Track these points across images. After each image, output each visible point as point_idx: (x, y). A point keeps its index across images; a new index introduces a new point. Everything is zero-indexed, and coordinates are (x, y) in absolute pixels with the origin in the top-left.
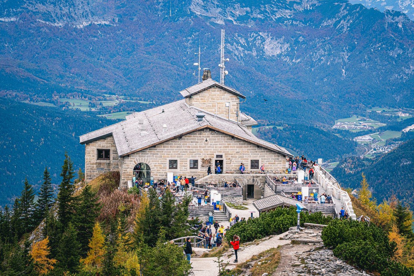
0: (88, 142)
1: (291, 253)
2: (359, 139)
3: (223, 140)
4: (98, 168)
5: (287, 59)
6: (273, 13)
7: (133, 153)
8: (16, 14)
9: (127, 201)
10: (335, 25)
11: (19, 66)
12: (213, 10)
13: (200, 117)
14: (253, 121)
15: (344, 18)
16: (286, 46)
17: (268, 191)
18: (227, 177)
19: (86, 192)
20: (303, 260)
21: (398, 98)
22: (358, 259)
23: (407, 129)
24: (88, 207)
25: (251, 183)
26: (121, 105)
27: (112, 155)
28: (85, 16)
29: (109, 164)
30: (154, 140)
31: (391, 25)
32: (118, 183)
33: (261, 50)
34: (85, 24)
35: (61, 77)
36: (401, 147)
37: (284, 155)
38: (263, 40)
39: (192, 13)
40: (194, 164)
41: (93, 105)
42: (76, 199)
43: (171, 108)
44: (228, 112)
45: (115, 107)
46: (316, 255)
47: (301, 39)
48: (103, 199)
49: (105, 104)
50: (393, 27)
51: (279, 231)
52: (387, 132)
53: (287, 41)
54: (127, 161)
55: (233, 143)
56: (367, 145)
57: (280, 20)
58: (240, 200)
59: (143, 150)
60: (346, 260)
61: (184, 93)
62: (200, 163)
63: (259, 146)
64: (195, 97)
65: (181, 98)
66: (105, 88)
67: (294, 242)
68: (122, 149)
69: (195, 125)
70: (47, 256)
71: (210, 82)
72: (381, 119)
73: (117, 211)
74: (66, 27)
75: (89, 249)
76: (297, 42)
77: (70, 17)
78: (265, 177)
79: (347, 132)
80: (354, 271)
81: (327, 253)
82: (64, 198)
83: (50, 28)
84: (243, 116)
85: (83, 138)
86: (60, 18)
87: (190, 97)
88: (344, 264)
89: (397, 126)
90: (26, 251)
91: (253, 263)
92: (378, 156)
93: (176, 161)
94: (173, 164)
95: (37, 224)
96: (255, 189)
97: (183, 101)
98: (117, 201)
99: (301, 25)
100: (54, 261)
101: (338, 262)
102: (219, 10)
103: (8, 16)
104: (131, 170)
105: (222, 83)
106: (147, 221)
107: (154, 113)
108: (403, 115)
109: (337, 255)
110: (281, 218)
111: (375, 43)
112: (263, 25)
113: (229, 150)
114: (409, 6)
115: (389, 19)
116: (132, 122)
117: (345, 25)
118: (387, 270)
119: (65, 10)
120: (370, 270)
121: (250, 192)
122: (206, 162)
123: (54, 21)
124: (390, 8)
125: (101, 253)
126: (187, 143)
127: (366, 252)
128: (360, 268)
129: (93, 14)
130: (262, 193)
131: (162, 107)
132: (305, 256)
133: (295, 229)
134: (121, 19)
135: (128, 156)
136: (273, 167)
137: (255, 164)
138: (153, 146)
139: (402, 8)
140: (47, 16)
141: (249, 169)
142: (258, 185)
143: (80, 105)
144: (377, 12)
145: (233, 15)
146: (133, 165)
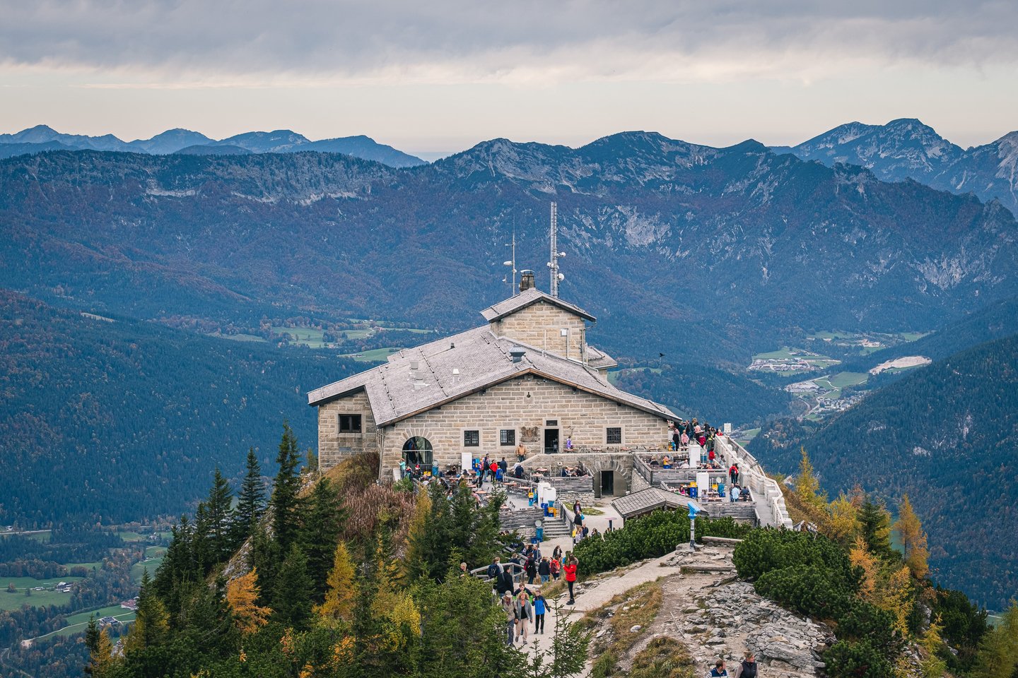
0: (323, 404)
1: (682, 589)
2: (794, 388)
3: (559, 396)
4: (341, 447)
5: (666, 252)
6: (640, 171)
7: (402, 420)
8: (195, 184)
9: (393, 503)
10: (749, 190)
11: (202, 273)
12: (535, 168)
13: (517, 356)
14: (608, 360)
15: (763, 178)
16: (664, 228)
17: (638, 482)
18: (564, 458)
20: (702, 601)
21: (861, 316)
22: (798, 598)
23: (878, 369)
24: (325, 515)
25: (607, 467)
26: (379, 336)
27: (364, 425)
28: (315, 184)
29: (360, 440)
30: (439, 397)
31: (845, 189)
32: (375, 473)
33: (620, 237)
34: (314, 198)
35: (275, 290)
36: (867, 400)
37: (664, 419)
38: (624, 219)
39: (500, 175)
40: (509, 437)
41: (330, 339)
42: (303, 501)
43: (466, 340)
44: (565, 344)
45: (368, 341)
46: (723, 593)
47: (690, 216)
48: (350, 501)
49: (352, 335)
50: (849, 191)
51: (659, 552)
52: (843, 375)
53: (664, 220)
54: (391, 434)
55: (575, 399)
56: (808, 397)
57: (654, 184)
58: (590, 498)
59: (418, 415)
60: (778, 599)
61: (488, 314)
62: (518, 436)
63: (620, 404)
64: (507, 321)
65: (483, 322)
66: (350, 307)
67: (685, 571)
68: (383, 413)
69: (509, 369)
70: (256, 603)
71: (533, 294)
72: (831, 351)
73: (376, 522)
74: (282, 203)
75: (329, 587)
76: (682, 222)
77: (287, 185)
78: (633, 458)
79: (773, 375)
80: (792, 619)
81: (744, 589)
82: (284, 500)
83: (255, 206)
84: (591, 352)
85: (314, 396)
86: (271, 189)
87: (498, 320)
88: (773, 608)
89: (859, 364)
90: (219, 595)
91: (614, 608)
92: (829, 416)
93: (476, 433)
94: (471, 438)
95: (236, 546)
96: (616, 478)
97: (488, 327)
98: (374, 504)
99: (689, 192)
100: (267, 610)
101: (764, 604)
102: (547, 168)
103: (182, 187)
104: (398, 450)
105: (553, 296)
106: (428, 539)
107: (437, 350)
108: (870, 345)
109: (762, 592)
110: (662, 528)
111: (818, 221)
112: (622, 193)
113: (568, 411)
114: (876, 156)
115: (841, 179)
116: (401, 364)
117: (765, 191)
118: (848, 617)
119: (280, 175)
120: (818, 616)
121: (607, 484)
122: (530, 433)
123: (261, 194)
124: (842, 160)
125: (349, 596)
126: (494, 401)
127: (812, 586)
128: (802, 613)
129: (327, 180)
130: (627, 485)
131: (450, 339)
132: (704, 594)
133: (686, 547)
134: (377, 188)
135: (392, 425)
136: (646, 440)
137: (614, 435)
138: (438, 407)
139: (864, 159)
140: (249, 186)
141: (604, 444)
142: (620, 471)
143: (308, 338)
144: (820, 168)
145: (570, 178)
146: (401, 441)
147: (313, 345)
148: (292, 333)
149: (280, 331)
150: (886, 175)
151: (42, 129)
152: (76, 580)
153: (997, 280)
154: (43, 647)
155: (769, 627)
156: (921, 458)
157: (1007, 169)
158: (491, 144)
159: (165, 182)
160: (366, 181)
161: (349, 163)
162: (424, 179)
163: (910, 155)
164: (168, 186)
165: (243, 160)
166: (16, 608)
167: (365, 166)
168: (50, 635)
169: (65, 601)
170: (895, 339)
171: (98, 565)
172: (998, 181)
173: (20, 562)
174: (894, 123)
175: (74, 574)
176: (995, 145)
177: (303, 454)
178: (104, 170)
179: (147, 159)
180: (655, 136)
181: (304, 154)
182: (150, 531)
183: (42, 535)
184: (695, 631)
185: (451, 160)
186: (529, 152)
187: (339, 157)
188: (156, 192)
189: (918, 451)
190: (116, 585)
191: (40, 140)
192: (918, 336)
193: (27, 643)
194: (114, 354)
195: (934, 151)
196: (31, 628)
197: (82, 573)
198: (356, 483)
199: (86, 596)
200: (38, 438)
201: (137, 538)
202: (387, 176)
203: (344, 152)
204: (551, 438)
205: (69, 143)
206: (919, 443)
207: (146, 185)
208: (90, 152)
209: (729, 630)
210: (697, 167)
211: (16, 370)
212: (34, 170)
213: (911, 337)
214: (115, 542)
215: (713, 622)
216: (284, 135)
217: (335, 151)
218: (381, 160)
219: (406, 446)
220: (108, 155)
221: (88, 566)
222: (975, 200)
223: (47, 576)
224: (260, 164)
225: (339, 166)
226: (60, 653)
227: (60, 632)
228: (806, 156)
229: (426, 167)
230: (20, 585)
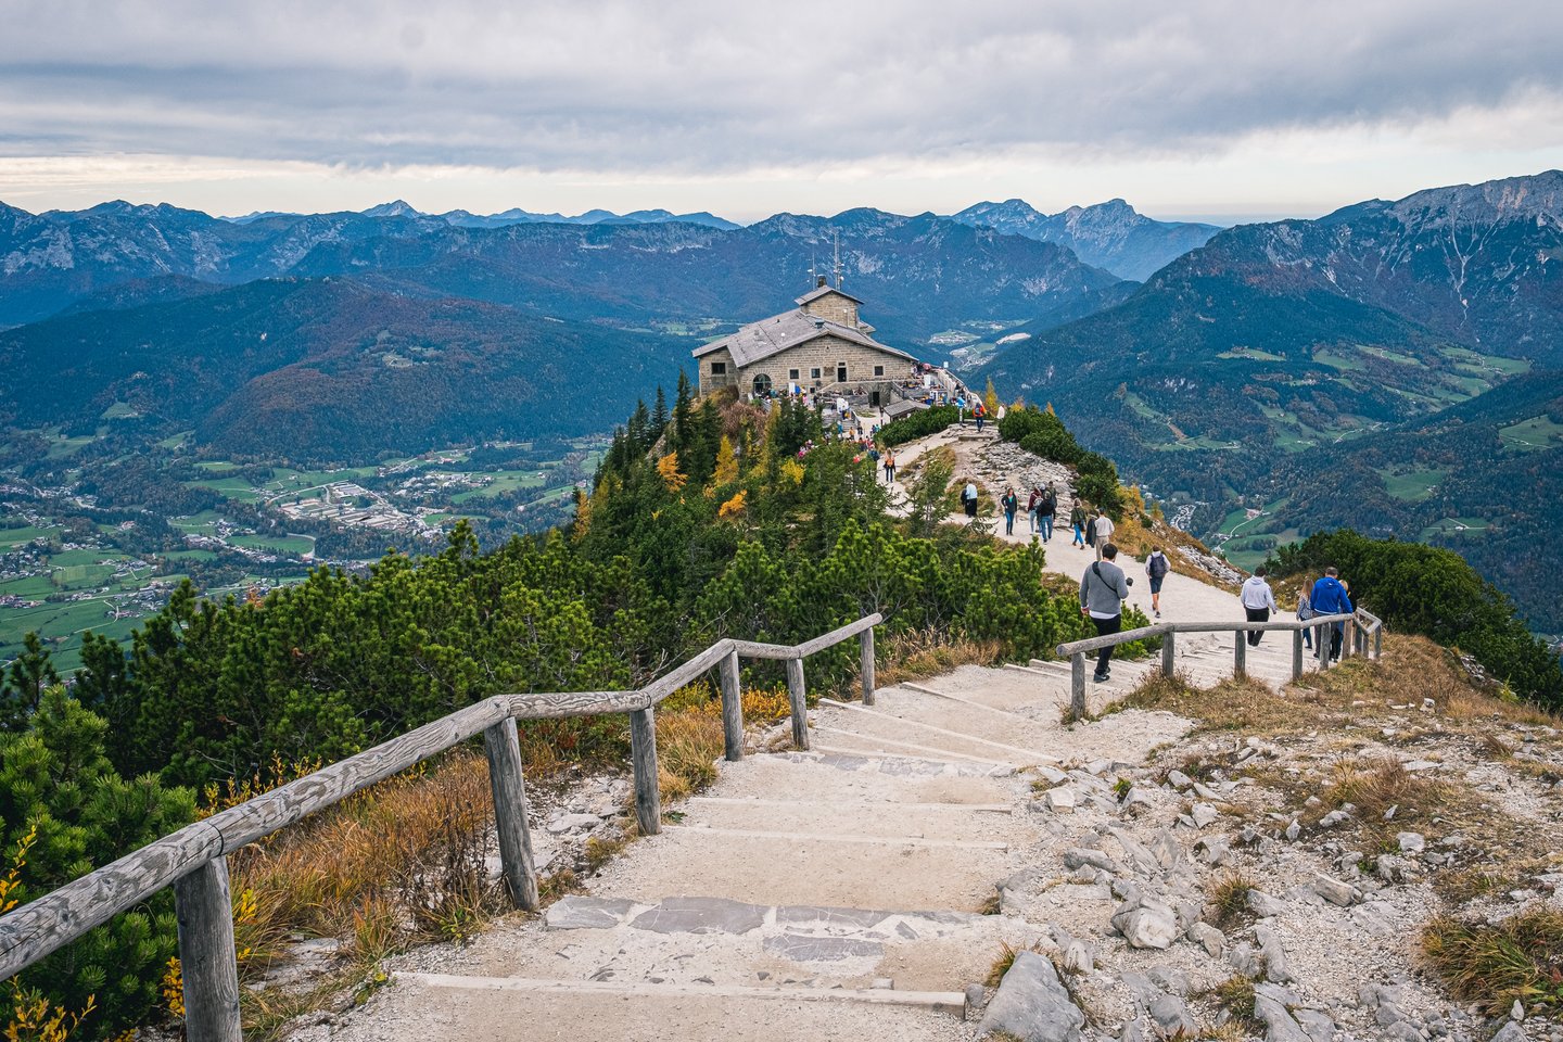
0: (702, 357)
1: (966, 448)
2: (955, 353)
3: (846, 348)
4: (714, 382)
5: (882, 276)
6: (866, 231)
7: (752, 364)
8: (608, 241)
9: (749, 413)
10: (927, 241)
11: (615, 293)
12: (806, 230)
13: (820, 325)
14: (871, 328)
15: (935, 234)
16: (880, 263)
17: (894, 397)
18: (850, 384)
19: (707, 406)
20: (982, 456)
21: (991, 311)
22: (1051, 451)
23: (1001, 341)
24: (710, 421)
25: (876, 390)
26: (718, 327)
27: (727, 369)
28: (678, 240)
29: (725, 378)
30: (774, 350)
31: (981, 239)
32: (737, 396)
33: (855, 269)
34: (678, 248)
35: (658, 302)
36: (995, 359)
37: (908, 360)
38: (857, 258)
39: (785, 234)
40: (817, 373)
41: (690, 329)
42: (693, 414)
43: (786, 317)
44: (846, 318)
45: (713, 330)
46: (996, 449)
47: (894, 256)
48: (723, 413)
49: (703, 328)
50: (984, 241)
51: (938, 430)
52: (982, 345)
53: (880, 258)
54: (746, 373)
55: (855, 349)
56: (963, 358)
57: (874, 237)
58: (867, 407)
59: (762, 361)
60: (1036, 451)
61: (799, 301)
62: (822, 372)
63: (882, 352)
64: (812, 305)
65: (797, 306)
66: (701, 311)
67: (962, 439)
68: (739, 361)
69: (814, 333)
70: (677, 472)
71: (826, 289)
72: (975, 331)
73: (740, 425)
74: (659, 252)
75: (717, 463)
76: (890, 259)
77: (662, 241)
78: (891, 383)
79: (943, 345)
80: (1047, 463)
81: (1011, 447)
82: (682, 414)
83: (643, 254)
84: (861, 324)
85: (696, 353)
86: (653, 244)
87: (806, 305)
88: (1034, 457)
89: (991, 339)
90: (655, 467)
91: (923, 463)
92: (975, 367)
93: (797, 371)
94: (794, 374)
95: (652, 443)
96: (881, 396)
97: (799, 310)
98: (738, 414)
99: (894, 242)
100: (684, 476)
101: (1028, 455)
102: (812, 229)
103: (601, 243)
104: (750, 382)
105: (838, 290)
106: (780, 431)
107: (769, 324)
108: (996, 327)
109: (1025, 448)
110: (938, 415)
111: (966, 258)
112: (856, 243)
113: (852, 357)
114: (998, 220)
115: (979, 234)
116: (747, 333)
117: (937, 241)
118: (1084, 461)
119: (658, 235)
120: (1064, 462)
121: (876, 400)
122: (829, 371)
123: (647, 247)
124: (980, 223)
125: (730, 467)
126: (808, 351)
127: (1060, 442)
128: (1053, 459)
129: (686, 238)
130: (888, 400)
131: (777, 317)
132: (983, 451)
133: (956, 426)
134: (715, 242)
135: (746, 367)
136: (898, 373)
137: (879, 370)
138: (773, 356)
139: (992, 221)
140: (640, 242)
141: (873, 376)
142: (883, 391)
143: (678, 330)
144: (968, 227)
145: (826, 235)
146: (752, 377)
147: (680, 334)
148: (668, 327)
149: (661, 326)
150: (1004, 231)
151: (516, 210)
152: (549, 471)
153: (1066, 290)
154: (531, 510)
155: (1035, 469)
156: (1026, 390)
157: (1071, 227)
158: (780, 216)
159: (591, 240)
160: (708, 238)
161: (698, 228)
162: (741, 236)
163: (1017, 219)
164: (593, 243)
165: (636, 227)
166: (514, 488)
167: (708, 230)
168: (534, 503)
169: (543, 484)
170: (1010, 324)
171: (561, 462)
172: (1066, 234)
173: (515, 462)
174: (1009, 202)
175: (546, 468)
176: (1065, 213)
177: (692, 385)
178: (554, 234)
179: (579, 227)
180: (874, 210)
181: (672, 223)
182: (591, 442)
183: (528, 446)
184: (985, 474)
185: (757, 225)
186: (802, 220)
187: (692, 225)
188: (586, 246)
189: (1024, 386)
190: (572, 473)
191: (516, 217)
192: (1024, 322)
193: (521, 508)
194: (564, 341)
195: (1031, 218)
196: (523, 499)
197: (551, 467)
198: (725, 402)
199: (555, 480)
200: (522, 390)
201: (583, 446)
202: (720, 235)
203: (695, 222)
204: (842, 374)
205: (532, 218)
206: (1025, 382)
207: (580, 243)
208: (546, 224)
209: (1007, 472)
210: (898, 228)
211: (507, 351)
212: (513, 234)
213: (1019, 323)
214: (569, 449)
215: (995, 467)
216: (659, 212)
217: (689, 221)
218: (716, 226)
219: (756, 379)
220: (556, 225)
221: (555, 463)
222: (1054, 244)
223: (531, 470)
224: (647, 230)
225: (692, 230)
226: (541, 513)
227: (540, 501)
228: (959, 221)
229: (743, 230)
230: (516, 475)
